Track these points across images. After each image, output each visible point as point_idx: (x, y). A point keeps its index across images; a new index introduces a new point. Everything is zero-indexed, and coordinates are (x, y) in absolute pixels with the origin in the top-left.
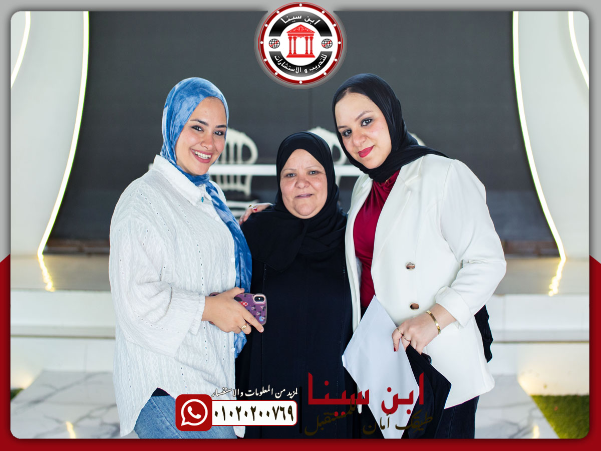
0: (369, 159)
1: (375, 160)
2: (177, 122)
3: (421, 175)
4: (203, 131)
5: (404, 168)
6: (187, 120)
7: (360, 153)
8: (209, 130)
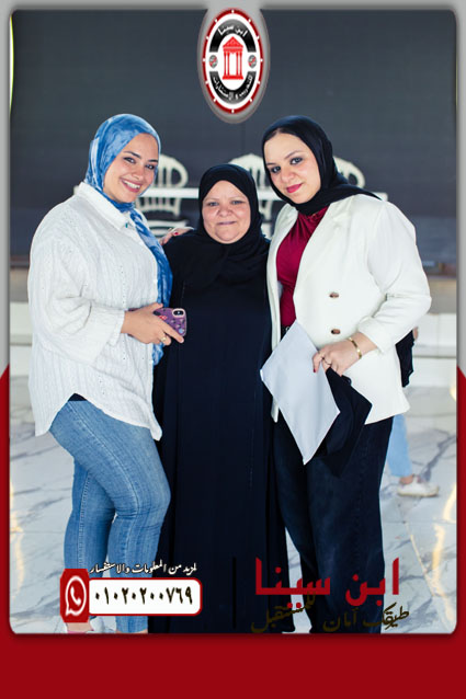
0: (298, 195)
1: (304, 195)
2: (110, 152)
3: (351, 213)
4: (135, 163)
5: (333, 205)
6: (120, 151)
7: (288, 189)
8: (141, 163)
